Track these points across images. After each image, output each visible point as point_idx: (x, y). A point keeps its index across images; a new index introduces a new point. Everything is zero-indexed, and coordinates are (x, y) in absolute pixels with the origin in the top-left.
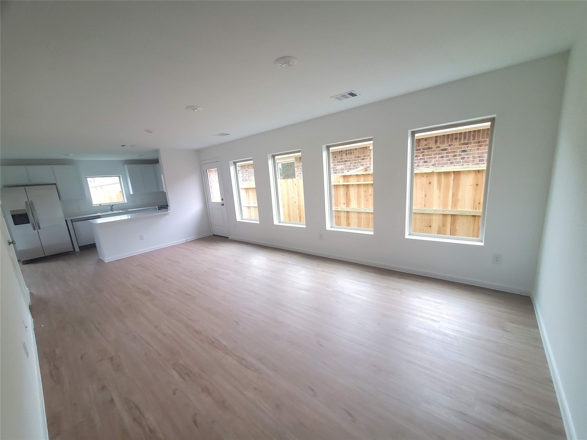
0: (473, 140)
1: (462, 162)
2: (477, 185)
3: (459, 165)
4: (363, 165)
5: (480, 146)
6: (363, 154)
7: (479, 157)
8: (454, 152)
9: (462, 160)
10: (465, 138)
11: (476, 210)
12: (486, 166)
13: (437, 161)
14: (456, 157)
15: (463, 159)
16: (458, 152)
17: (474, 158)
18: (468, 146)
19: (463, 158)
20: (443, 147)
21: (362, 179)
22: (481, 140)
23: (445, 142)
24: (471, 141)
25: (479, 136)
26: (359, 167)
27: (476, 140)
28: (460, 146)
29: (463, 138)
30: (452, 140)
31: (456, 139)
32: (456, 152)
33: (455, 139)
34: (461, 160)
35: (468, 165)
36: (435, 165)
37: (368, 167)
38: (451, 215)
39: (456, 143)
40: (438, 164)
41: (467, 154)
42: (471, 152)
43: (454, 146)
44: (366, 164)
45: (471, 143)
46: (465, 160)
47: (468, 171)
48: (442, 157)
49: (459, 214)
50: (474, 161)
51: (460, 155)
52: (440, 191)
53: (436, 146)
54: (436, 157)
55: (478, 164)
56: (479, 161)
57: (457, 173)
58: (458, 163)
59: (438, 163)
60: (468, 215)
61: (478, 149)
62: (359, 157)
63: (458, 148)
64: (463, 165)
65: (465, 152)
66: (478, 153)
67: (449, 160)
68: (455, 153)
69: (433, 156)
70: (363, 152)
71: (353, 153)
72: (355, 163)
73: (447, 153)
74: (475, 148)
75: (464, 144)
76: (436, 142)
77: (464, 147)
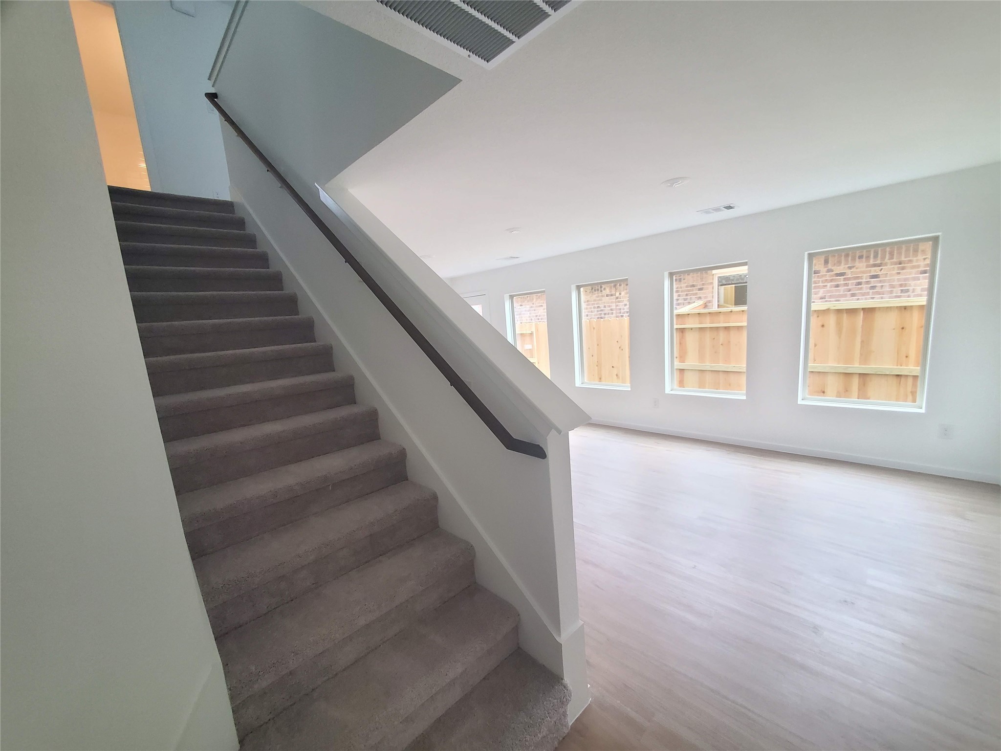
0: (889, 259)
1: (871, 294)
2: (903, 328)
3: (866, 299)
4: (700, 298)
5: (903, 268)
6: (701, 281)
7: (901, 285)
8: (857, 278)
9: (871, 291)
10: (876, 257)
11: (901, 366)
12: (925, 300)
13: (829, 292)
14: (860, 286)
15: (873, 289)
16: (864, 277)
17: (892, 286)
18: (882, 269)
19: (873, 287)
20: (838, 269)
21: (708, 319)
22: (903, 259)
23: (842, 263)
24: (887, 260)
25: (900, 254)
26: (694, 302)
27: (895, 260)
28: (867, 269)
29: (872, 256)
30: (854, 259)
31: (861, 257)
32: (861, 278)
33: (859, 258)
34: (870, 289)
35: (882, 298)
36: (825, 298)
37: (709, 302)
38: (860, 374)
39: (861, 264)
40: (831, 297)
41: (880, 281)
42: (886, 277)
43: (857, 268)
44: (706, 297)
45: (886, 264)
46: (877, 290)
47: (888, 307)
48: (837, 286)
49: (872, 373)
50: (891, 292)
51: (867, 283)
52: (840, 337)
53: (826, 269)
54: (826, 286)
55: (899, 297)
56: (901, 293)
57: (869, 311)
58: (863, 294)
59: (829, 294)
60: (888, 375)
61: (899, 273)
62: (693, 286)
63: (863, 272)
64: (873, 298)
65: (877, 278)
66: (899, 280)
67: (850, 290)
68: (858, 280)
69: (821, 284)
70: (702, 279)
71: (684, 279)
72: (687, 295)
73: (845, 279)
74: (894, 272)
75: (875, 265)
76: (826, 262)
77: (874, 271)
